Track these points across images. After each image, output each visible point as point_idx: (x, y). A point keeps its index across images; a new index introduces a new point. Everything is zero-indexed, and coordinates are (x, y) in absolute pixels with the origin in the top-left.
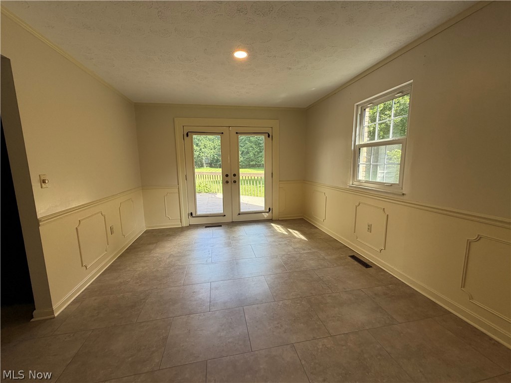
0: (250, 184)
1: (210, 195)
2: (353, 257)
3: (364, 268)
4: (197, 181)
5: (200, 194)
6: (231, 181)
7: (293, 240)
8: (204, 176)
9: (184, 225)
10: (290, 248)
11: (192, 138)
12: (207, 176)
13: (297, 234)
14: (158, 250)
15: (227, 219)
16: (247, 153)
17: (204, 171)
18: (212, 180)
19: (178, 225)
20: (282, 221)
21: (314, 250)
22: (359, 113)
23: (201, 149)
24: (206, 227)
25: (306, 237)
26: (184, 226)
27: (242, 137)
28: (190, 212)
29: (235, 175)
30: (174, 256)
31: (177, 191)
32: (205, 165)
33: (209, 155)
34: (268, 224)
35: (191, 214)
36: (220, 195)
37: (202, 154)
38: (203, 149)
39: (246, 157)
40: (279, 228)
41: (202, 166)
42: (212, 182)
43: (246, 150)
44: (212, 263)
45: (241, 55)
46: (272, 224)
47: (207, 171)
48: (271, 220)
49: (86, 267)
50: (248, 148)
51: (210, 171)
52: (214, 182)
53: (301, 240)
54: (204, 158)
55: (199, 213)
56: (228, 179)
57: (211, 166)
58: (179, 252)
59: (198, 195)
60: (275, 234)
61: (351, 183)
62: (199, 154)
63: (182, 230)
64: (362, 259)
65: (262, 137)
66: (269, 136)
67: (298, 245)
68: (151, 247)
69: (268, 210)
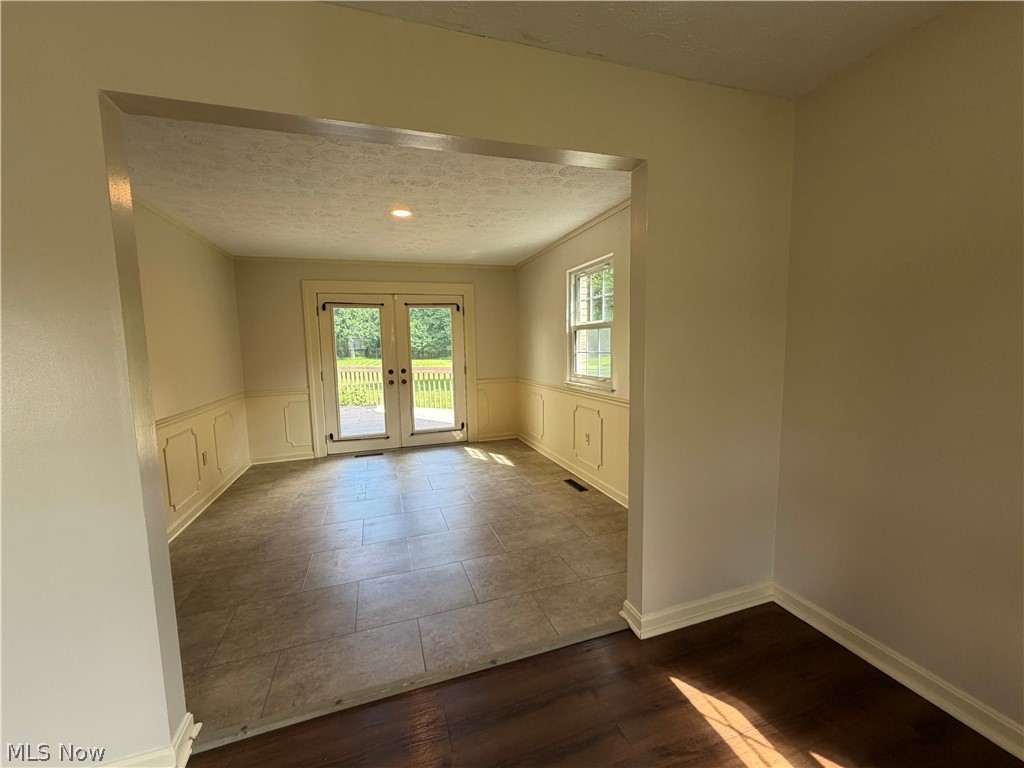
0: (443, 387)
1: (364, 410)
2: (570, 482)
3: (578, 492)
4: (341, 384)
5: (345, 408)
6: (398, 381)
7: (493, 466)
8: (352, 374)
9: (319, 454)
10: (485, 476)
11: (331, 312)
12: (357, 374)
13: (501, 459)
14: (279, 490)
15: (393, 443)
16: (441, 327)
17: (351, 365)
18: (367, 382)
19: (308, 455)
20: (482, 442)
21: (518, 477)
22: (573, 283)
23: (344, 321)
24: (357, 457)
25: (514, 462)
26: (319, 456)
27: (415, 311)
28: (328, 434)
29: (404, 371)
30: (305, 496)
31: (307, 399)
32: (353, 352)
33: (362, 332)
34: (460, 448)
35: (331, 436)
36: (381, 409)
37: (346, 331)
38: (348, 322)
39: (439, 335)
40: (475, 453)
41: (347, 355)
42: (367, 386)
43: (438, 322)
44: (365, 499)
45: (401, 214)
46: (466, 448)
47: (357, 365)
48: (465, 443)
49: (175, 508)
50: (440, 319)
51: (364, 366)
52: (372, 386)
53: (505, 466)
54: (350, 338)
55: (344, 434)
56: (393, 377)
57: (367, 355)
58: (313, 490)
59: (342, 410)
60: (468, 459)
61: (568, 379)
62: (341, 331)
63: (316, 462)
64: (578, 482)
65: (448, 310)
66: (458, 309)
67: (498, 473)
68: (265, 486)
69: (460, 427)
